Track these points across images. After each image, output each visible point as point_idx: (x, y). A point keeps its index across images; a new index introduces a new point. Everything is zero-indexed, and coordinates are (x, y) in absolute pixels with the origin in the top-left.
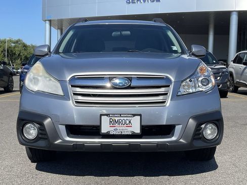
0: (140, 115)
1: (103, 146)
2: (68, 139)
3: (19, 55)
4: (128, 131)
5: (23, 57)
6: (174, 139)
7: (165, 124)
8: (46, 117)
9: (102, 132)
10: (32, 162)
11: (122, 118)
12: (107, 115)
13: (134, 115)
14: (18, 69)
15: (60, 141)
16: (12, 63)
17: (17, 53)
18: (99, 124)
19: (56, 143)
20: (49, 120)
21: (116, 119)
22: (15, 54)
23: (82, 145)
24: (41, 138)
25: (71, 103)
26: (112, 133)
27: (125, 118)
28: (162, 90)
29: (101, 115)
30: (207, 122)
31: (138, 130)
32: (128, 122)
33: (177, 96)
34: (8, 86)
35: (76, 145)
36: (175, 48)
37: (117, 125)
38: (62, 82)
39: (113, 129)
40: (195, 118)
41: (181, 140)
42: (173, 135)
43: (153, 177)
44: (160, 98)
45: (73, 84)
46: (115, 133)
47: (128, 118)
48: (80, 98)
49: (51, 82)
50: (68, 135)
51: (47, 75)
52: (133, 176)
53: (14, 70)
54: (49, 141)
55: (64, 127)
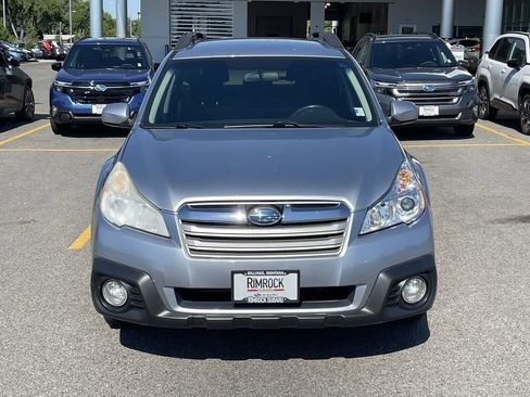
0: (298, 272)
1: (237, 320)
2: (180, 309)
3: (30, 10)
4: (278, 297)
5: (39, 14)
6: (352, 307)
7: (338, 285)
8: (140, 274)
9: (236, 299)
10: (112, 327)
11: (268, 278)
12: (243, 272)
13: (288, 272)
14: (33, 47)
15: (166, 312)
16: (16, 26)
17: (26, 6)
18: (230, 287)
19: (160, 315)
20: (146, 277)
21: (259, 278)
22: (21, 7)
23: (202, 320)
24: (133, 306)
25: (182, 253)
26: (251, 301)
27: (273, 277)
28: (334, 228)
29: (233, 273)
30: (409, 277)
31: (294, 296)
32: (277, 283)
33: (360, 235)
34: (23, 109)
35: (193, 320)
36: (360, 112)
37: (259, 287)
38: (166, 213)
39: (253, 294)
40: (389, 272)
41: (364, 309)
42: (352, 302)
43: (319, 361)
44: (331, 242)
45: (185, 218)
46: (256, 301)
47: (278, 277)
48: (198, 244)
49: (146, 210)
50: (179, 303)
51: (139, 198)
52: (286, 359)
53: (24, 50)
54: (148, 311)
55: (173, 290)
